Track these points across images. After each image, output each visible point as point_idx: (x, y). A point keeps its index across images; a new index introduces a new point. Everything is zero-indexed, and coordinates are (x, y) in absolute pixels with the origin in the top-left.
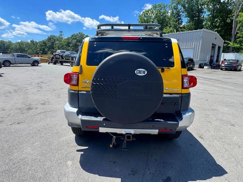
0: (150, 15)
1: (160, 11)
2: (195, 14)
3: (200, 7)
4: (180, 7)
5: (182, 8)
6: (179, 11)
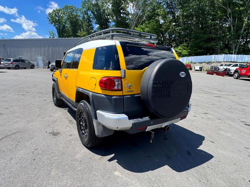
0: (61, 15)
1: (72, 13)
2: (103, 22)
3: (106, 17)
4: (89, 13)
5: (92, 14)
6: (89, 17)
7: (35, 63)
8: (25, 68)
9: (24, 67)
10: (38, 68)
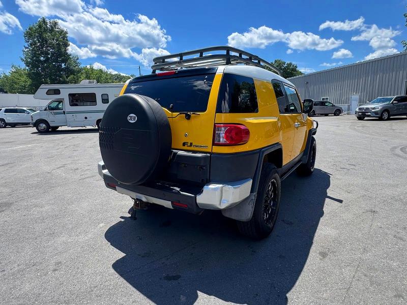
7: (344, 107)
8: (326, 115)
9: (326, 113)
10: (348, 114)
